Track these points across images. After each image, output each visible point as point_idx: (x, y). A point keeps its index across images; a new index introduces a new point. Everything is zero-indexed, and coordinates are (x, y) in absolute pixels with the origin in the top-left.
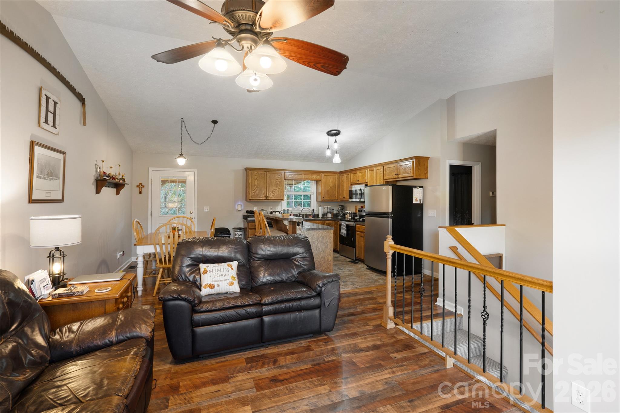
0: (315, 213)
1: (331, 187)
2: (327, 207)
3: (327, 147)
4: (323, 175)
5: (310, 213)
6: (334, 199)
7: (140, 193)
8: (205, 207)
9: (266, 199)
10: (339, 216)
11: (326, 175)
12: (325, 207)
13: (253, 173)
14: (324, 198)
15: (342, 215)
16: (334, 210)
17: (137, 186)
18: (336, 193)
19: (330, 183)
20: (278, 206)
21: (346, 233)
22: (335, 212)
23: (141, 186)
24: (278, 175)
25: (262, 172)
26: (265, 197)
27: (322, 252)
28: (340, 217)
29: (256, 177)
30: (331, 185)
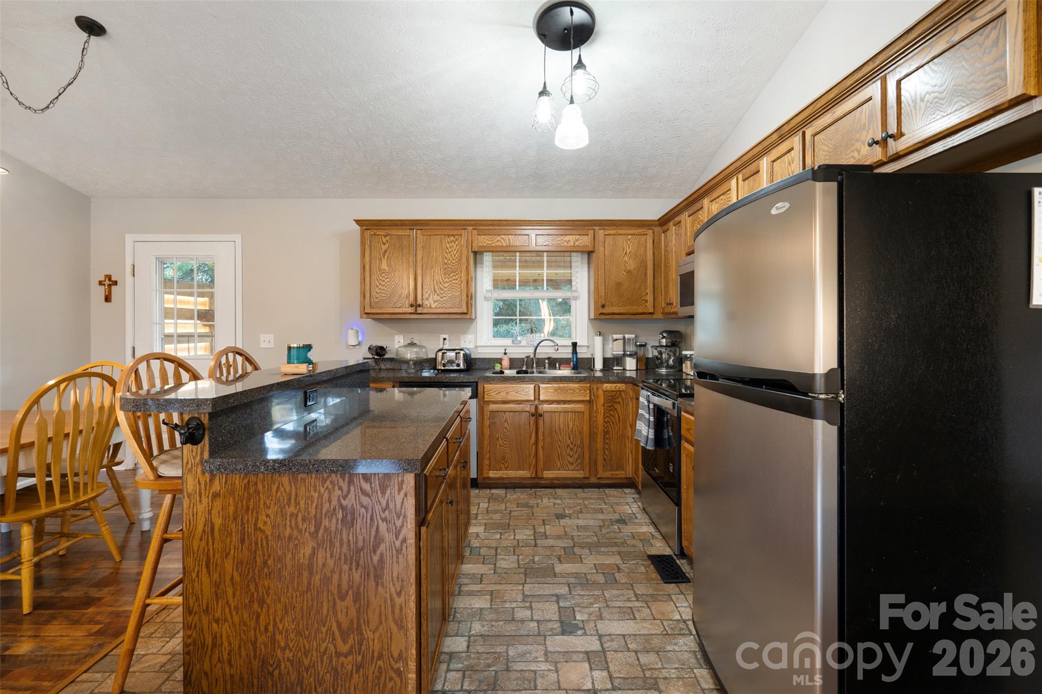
0: (579, 356)
1: (629, 272)
2: (621, 336)
3: (541, 89)
4: (601, 233)
5: (567, 353)
6: (641, 311)
7: (108, 299)
8: (263, 337)
9: (416, 313)
10: (660, 366)
11: (613, 232)
12: (615, 336)
13: (375, 234)
14: (603, 306)
15: (671, 362)
16: (649, 347)
17: (101, 283)
18: (650, 290)
19: (626, 258)
20: (465, 332)
21: (651, 436)
22: (651, 353)
23: (107, 282)
24: (452, 238)
25: (400, 233)
26: (412, 306)
27: (343, 598)
28: (663, 371)
29: (384, 247)
30: (632, 265)
